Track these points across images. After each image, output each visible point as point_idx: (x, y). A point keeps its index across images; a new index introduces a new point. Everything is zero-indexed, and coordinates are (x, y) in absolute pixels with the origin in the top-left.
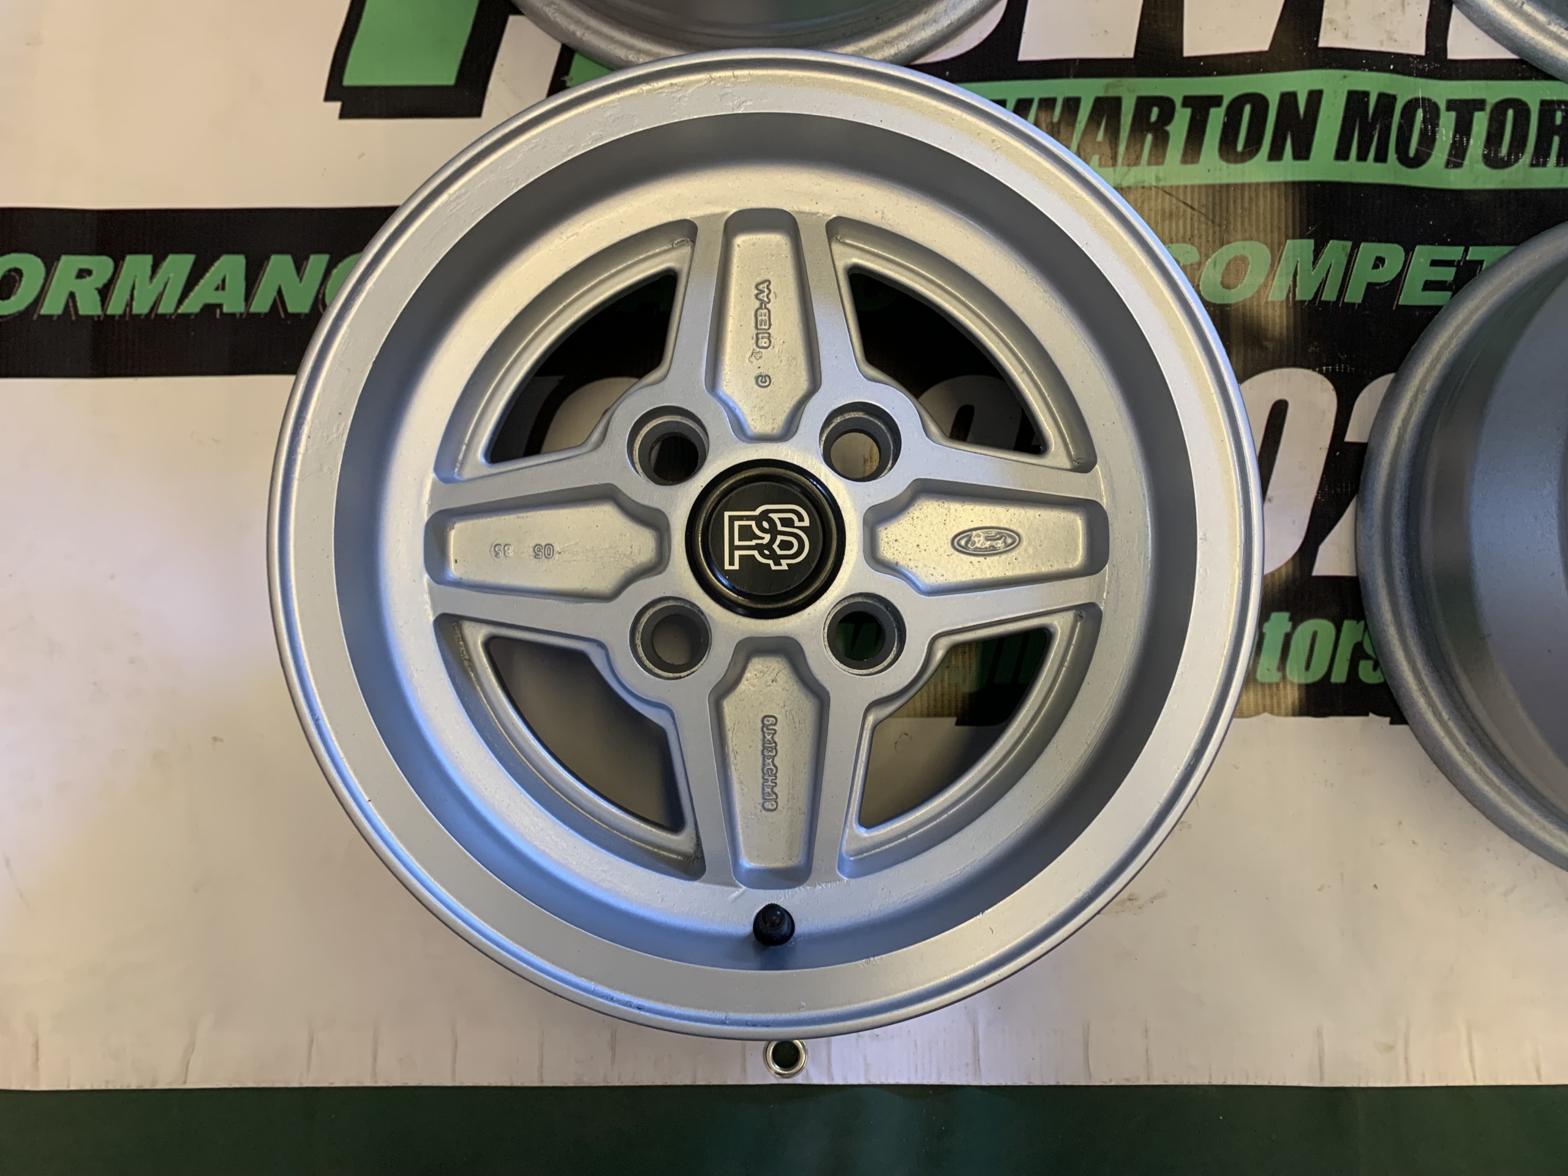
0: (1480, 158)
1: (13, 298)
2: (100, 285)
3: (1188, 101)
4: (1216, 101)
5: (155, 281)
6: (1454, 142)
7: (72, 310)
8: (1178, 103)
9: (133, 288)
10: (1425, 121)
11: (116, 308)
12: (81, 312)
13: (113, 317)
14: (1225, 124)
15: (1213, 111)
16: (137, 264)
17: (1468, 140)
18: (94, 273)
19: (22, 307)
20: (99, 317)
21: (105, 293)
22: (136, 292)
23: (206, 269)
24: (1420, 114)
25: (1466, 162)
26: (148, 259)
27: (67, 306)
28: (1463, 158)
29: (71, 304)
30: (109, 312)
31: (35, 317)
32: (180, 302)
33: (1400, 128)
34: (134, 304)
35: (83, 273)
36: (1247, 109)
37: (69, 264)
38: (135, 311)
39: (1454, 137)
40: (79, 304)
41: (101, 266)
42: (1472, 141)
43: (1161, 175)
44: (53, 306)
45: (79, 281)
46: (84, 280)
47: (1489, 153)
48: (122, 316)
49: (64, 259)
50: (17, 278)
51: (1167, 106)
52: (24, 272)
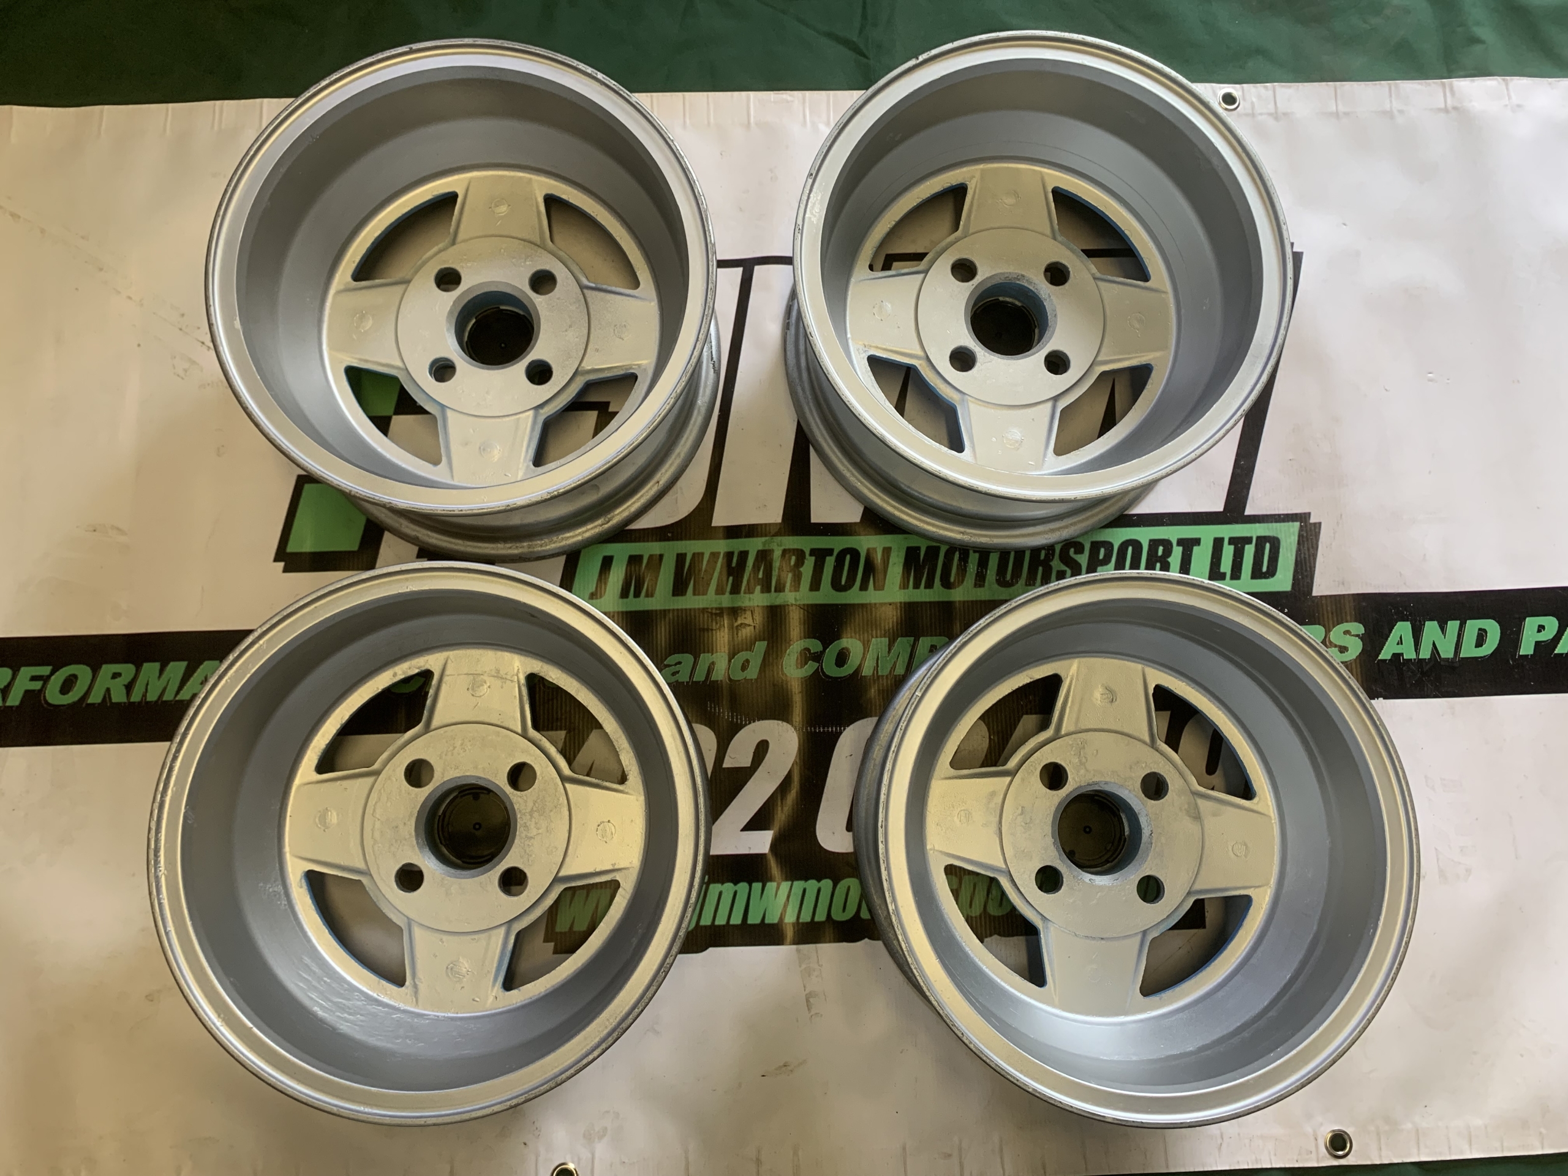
0: (995, 581)
1: (70, 694)
2: (126, 683)
3: (813, 552)
4: (830, 552)
5: (161, 679)
6: (978, 572)
7: (108, 699)
8: (807, 553)
9: (147, 684)
10: (960, 559)
11: (136, 697)
12: (114, 700)
13: (134, 703)
14: (835, 567)
15: (828, 558)
16: (150, 669)
17: (986, 571)
18: (123, 675)
19: (76, 699)
20: (125, 703)
21: (129, 687)
22: (149, 687)
23: (194, 671)
24: (957, 555)
25: (986, 584)
26: (157, 666)
27: (104, 697)
28: (984, 581)
29: (107, 696)
30: (132, 700)
31: (84, 705)
32: (178, 693)
33: (944, 564)
34: (148, 695)
35: (116, 675)
36: (848, 557)
37: (107, 669)
38: (149, 699)
39: (978, 569)
40: (112, 696)
41: (127, 670)
42: (988, 572)
43: (798, 598)
44: (95, 698)
45: (113, 680)
46: (117, 680)
47: (1000, 578)
48: (140, 703)
49: (104, 667)
50: (74, 680)
51: (800, 555)
52: (79, 677)
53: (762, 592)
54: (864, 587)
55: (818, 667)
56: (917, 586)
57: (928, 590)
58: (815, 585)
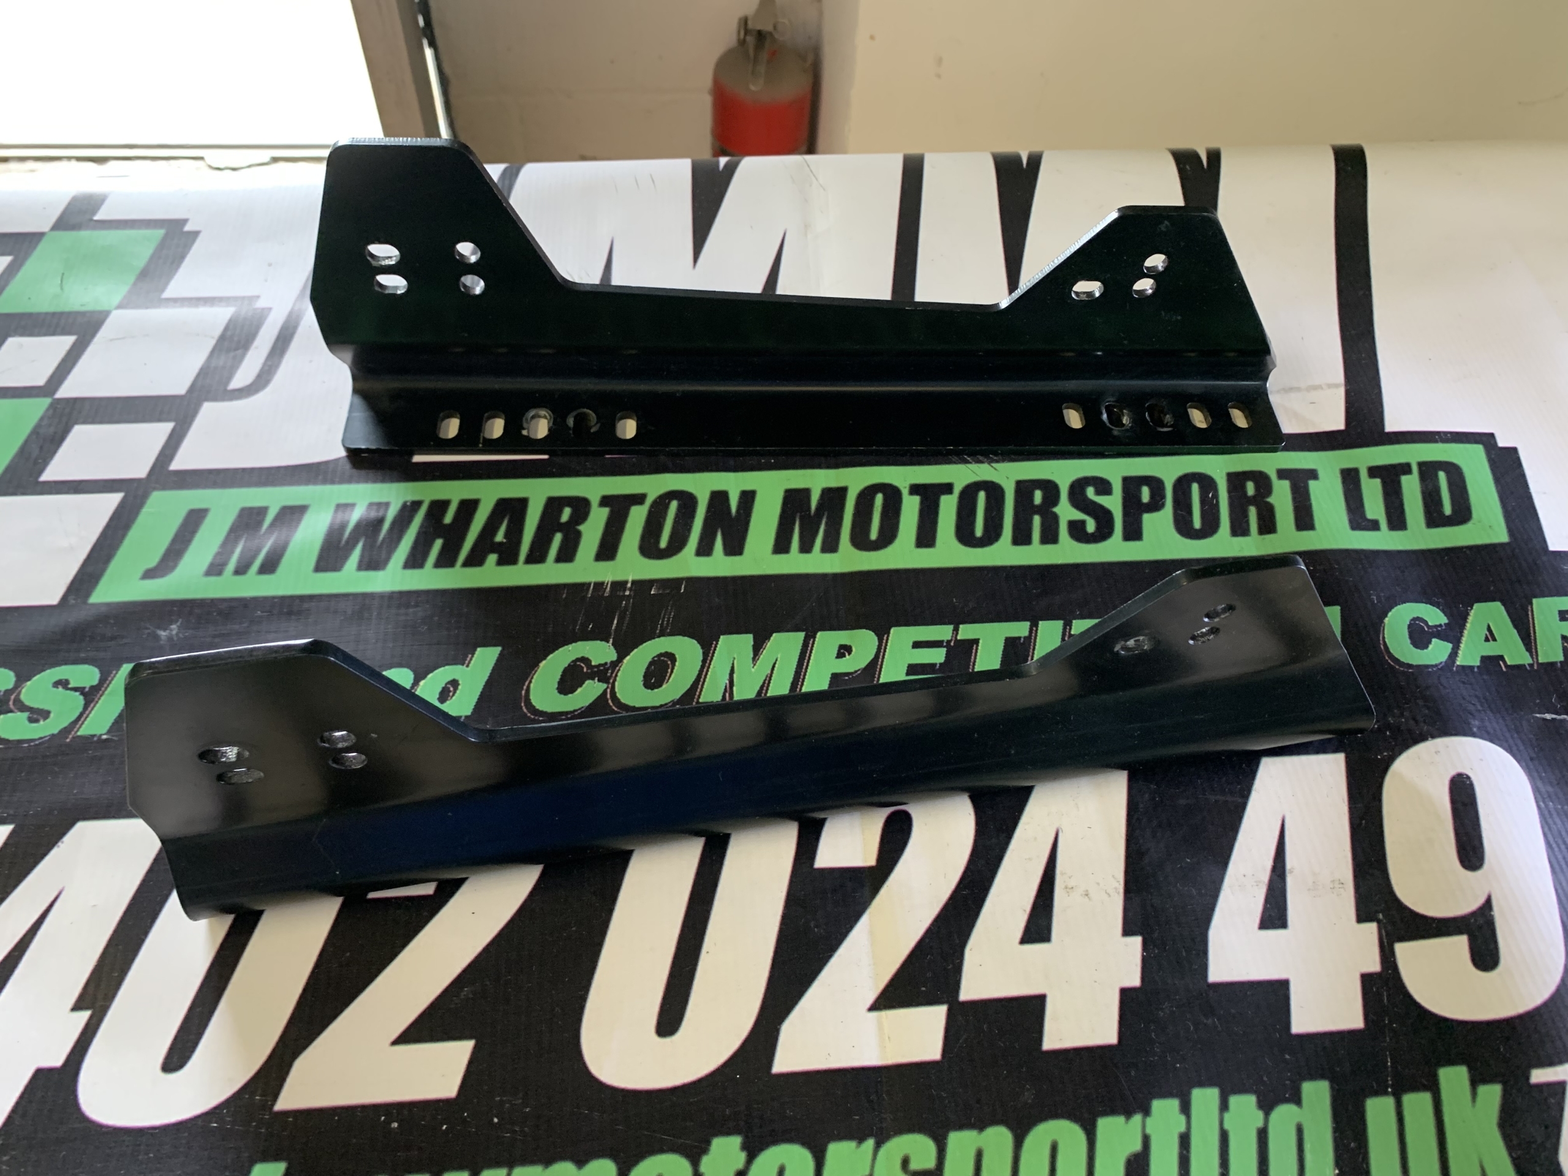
0: (953, 537)
3: (606, 501)
4: (639, 499)
8: (595, 502)
10: (885, 505)
14: (647, 522)
15: (635, 509)
17: (936, 522)
24: (879, 499)
25: (938, 542)
28: (934, 537)
33: (856, 513)
36: (674, 505)
43: (571, 572)
47: (963, 532)
51: (581, 507)
53: (500, 562)
54: (704, 549)
55: (605, 691)
56: (806, 547)
57: (828, 556)
58: (607, 550)
